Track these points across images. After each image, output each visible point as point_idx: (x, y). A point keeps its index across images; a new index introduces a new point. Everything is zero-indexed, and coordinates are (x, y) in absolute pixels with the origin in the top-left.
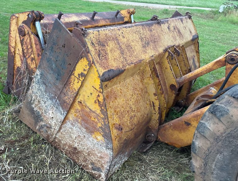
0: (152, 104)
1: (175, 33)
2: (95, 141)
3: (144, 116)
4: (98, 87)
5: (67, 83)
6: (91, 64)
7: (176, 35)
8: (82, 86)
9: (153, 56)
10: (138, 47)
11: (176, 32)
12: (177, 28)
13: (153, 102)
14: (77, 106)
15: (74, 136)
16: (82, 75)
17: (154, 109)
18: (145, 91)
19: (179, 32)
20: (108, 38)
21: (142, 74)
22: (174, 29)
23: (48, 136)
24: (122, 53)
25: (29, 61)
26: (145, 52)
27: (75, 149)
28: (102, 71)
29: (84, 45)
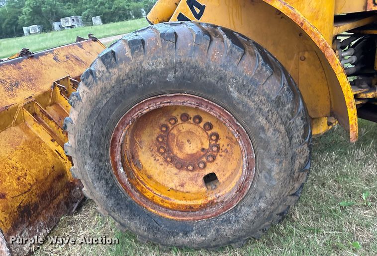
0: (57, 153)
1: (70, 62)
3: (45, 171)
7: (73, 64)
9: (31, 97)
11: (72, 61)
12: (72, 55)
13: (56, 151)
17: (62, 158)
19: (77, 60)
22: (67, 58)
26: (14, 96)
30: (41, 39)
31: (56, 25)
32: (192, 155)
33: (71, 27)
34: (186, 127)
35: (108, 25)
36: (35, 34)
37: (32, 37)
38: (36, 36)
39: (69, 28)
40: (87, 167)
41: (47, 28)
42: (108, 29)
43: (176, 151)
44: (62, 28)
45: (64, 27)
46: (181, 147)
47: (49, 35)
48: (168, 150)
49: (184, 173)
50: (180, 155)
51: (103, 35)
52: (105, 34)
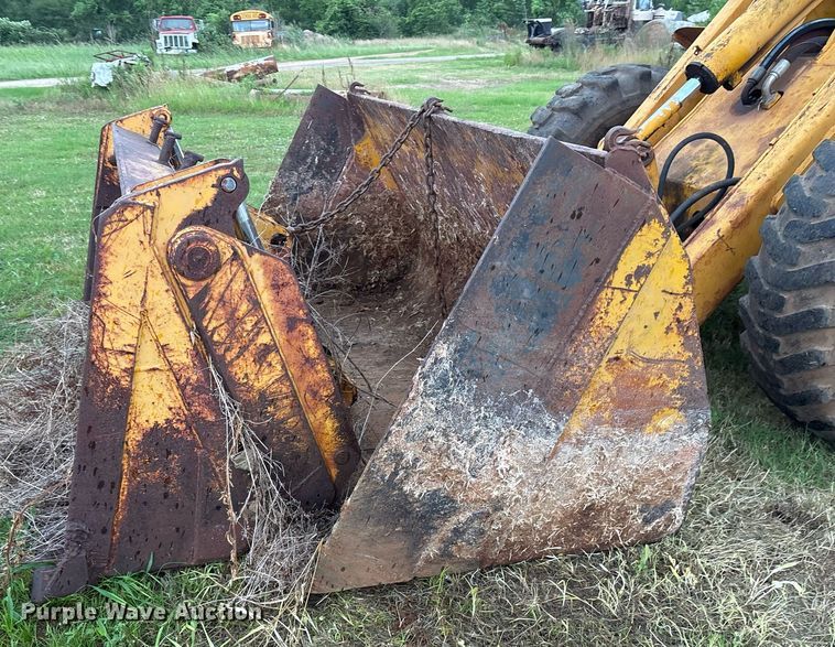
25: (243, 369)
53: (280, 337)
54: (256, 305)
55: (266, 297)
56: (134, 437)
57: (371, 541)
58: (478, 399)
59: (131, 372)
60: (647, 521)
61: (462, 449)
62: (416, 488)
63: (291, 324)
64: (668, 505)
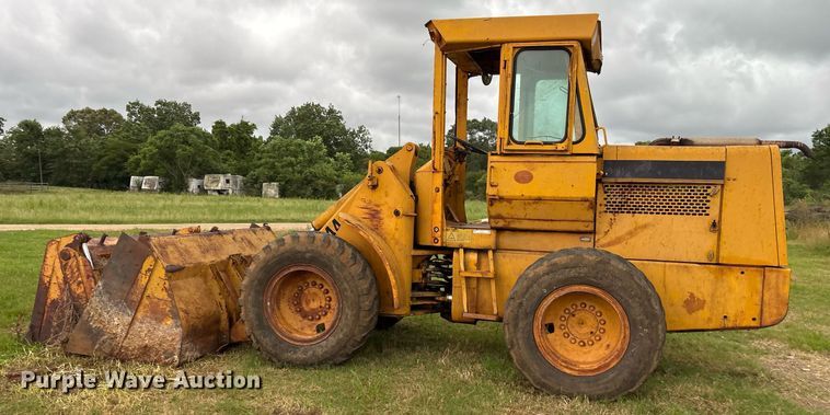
1: (243, 243)
2: (166, 327)
4: (163, 276)
5: (134, 281)
6: (156, 260)
7: (245, 245)
8: (149, 280)
9: (214, 261)
10: (196, 253)
14: (146, 301)
15: (143, 334)
16: (149, 270)
18: (209, 293)
20: (167, 244)
21: (205, 276)
23: (113, 350)
24: (181, 255)
25: (74, 287)
26: (205, 257)
27: (146, 346)
28: (165, 265)
29: (149, 246)
30: (161, 203)
31: (194, 184)
32: (313, 310)
33: (220, 192)
34: (313, 290)
35: (288, 202)
36: (150, 191)
37: (142, 196)
38: (151, 197)
39: (216, 194)
40: (250, 298)
41: (174, 185)
42: (288, 208)
43: (304, 305)
44: (202, 191)
45: (206, 191)
46: (308, 303)
47: (177, 199)
48: (299, 304)
49: (306, 321)
50: (306, 309)
51: (275, 217)
52: (279, 216)
53: (85, 280)
54: (79, 269)
55: (82, 268)
56: (49, 301)
57: (82, 338)
58: (110, 300)
59: (50, 283)
60: (166, 358)
61: (106, 316)
62: (93, 325)
63: (88, 277)
64: (172, 354)
